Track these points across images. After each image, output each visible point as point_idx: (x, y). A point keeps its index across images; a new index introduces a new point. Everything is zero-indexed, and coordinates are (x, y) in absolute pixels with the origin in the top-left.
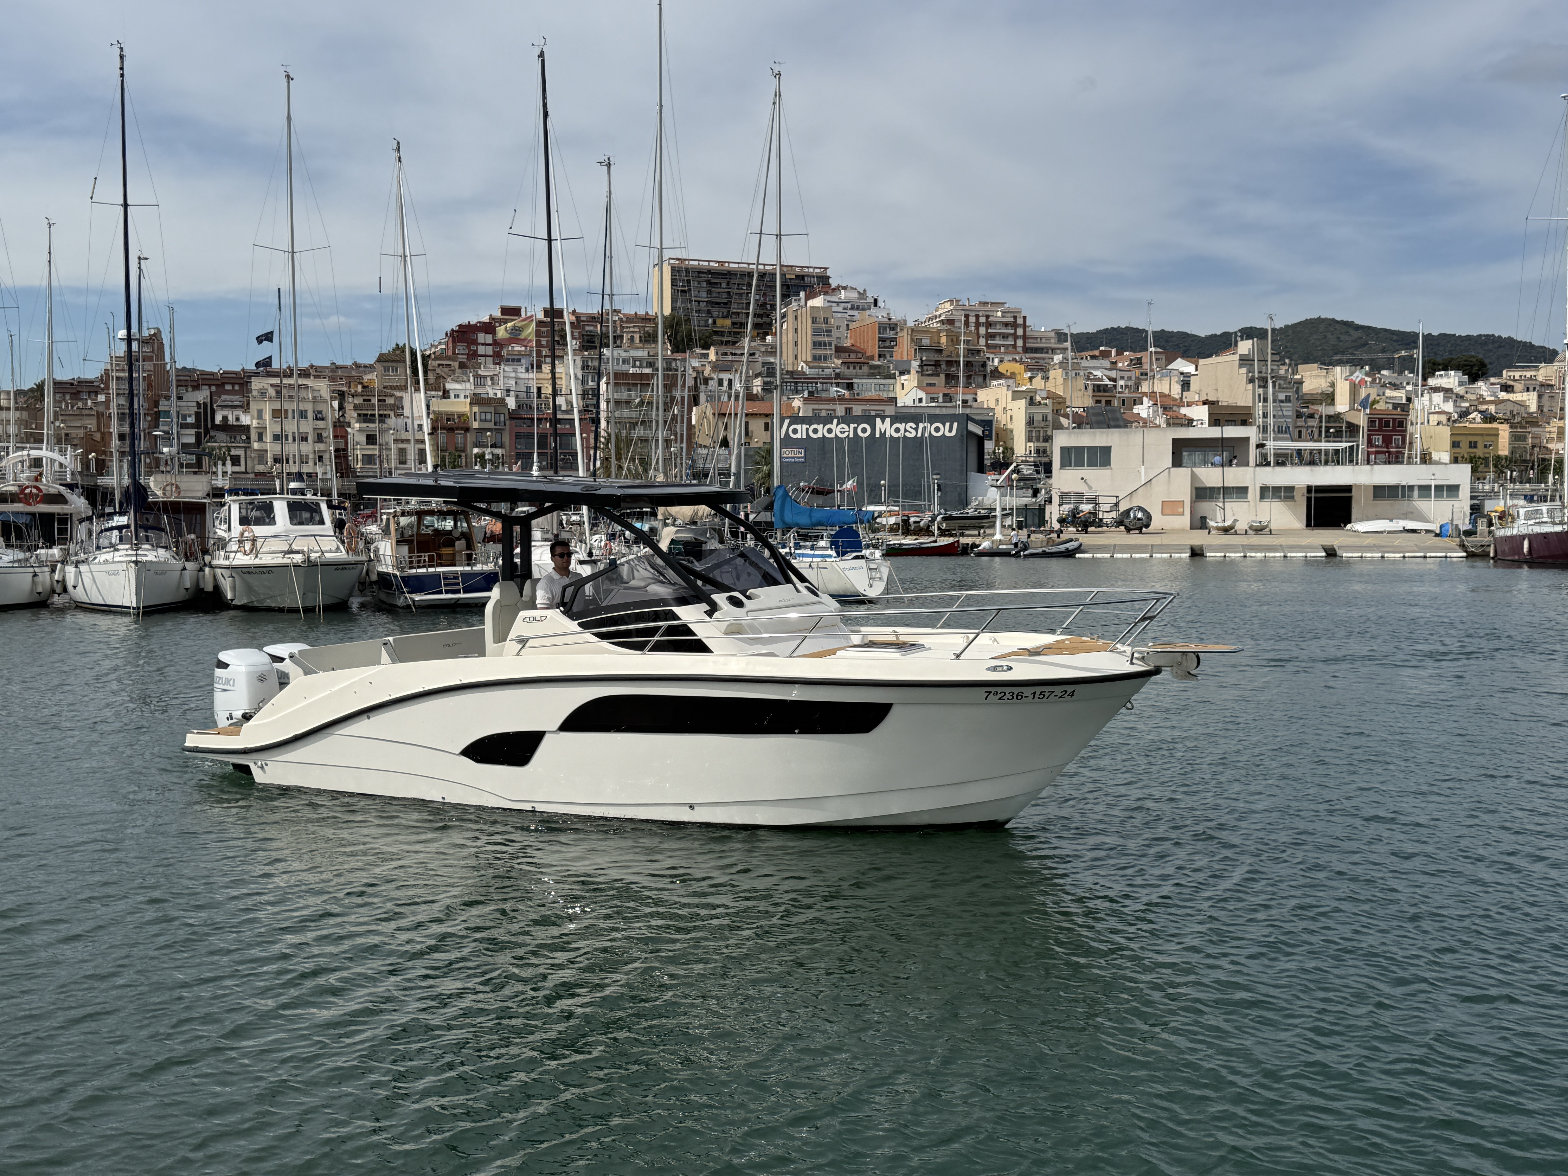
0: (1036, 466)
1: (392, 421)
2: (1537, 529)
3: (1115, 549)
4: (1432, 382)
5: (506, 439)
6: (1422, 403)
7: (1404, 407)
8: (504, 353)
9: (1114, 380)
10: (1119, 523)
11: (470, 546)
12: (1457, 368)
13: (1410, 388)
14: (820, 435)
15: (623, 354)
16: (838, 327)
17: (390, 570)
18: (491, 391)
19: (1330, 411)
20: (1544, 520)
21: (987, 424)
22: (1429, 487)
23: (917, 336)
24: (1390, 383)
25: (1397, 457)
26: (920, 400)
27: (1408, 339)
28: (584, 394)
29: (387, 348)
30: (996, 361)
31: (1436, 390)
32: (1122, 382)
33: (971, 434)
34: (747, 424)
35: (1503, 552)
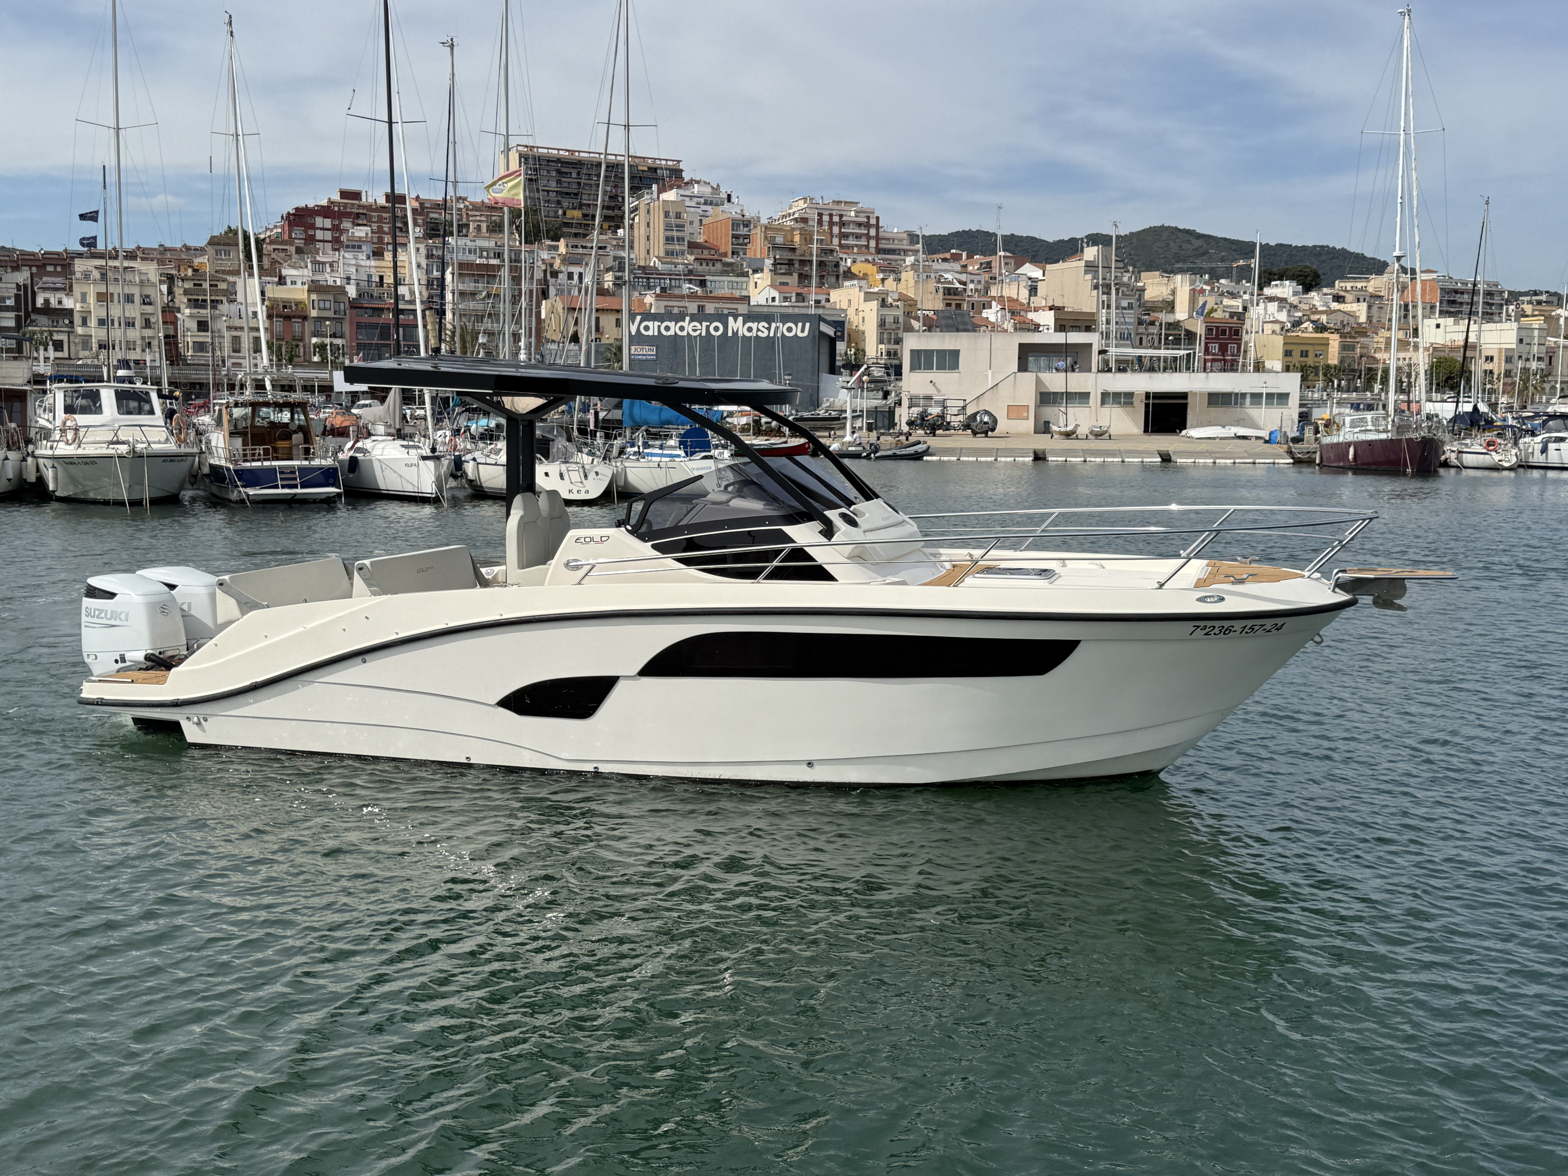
0: (886, 368)
1: (224, 308)
2: (1363, 437)
3: (961, 452)
4: (1267, 291)
5: (346, 328)
6: (1257, 312)
7: (1240, 316)
8: (343, 238)
9: (964, 284)
10: (967, 426)
11: (307, 439)
12: (1291, 278)
13: (1246, 297)
14: (671, 333)
15: (469, 243)
16: (691, 223)
17: (223, 463)
18: (329, 278)
19: (1170, 318)
20: (1369, 428)
21: (839, 325)
22: (1260, 395)
23: (770, 234)
24: (1228, 292)
25: (1232, 365)
26: (773, 299)
27: (1245, 249)
28: (429, 284)
29: (219, 230)
30: (849, 261)
31: (1271, 299)
32: (971, 286)
33: (822, 335)
34: (597, 319)
35: (1329, 459)
